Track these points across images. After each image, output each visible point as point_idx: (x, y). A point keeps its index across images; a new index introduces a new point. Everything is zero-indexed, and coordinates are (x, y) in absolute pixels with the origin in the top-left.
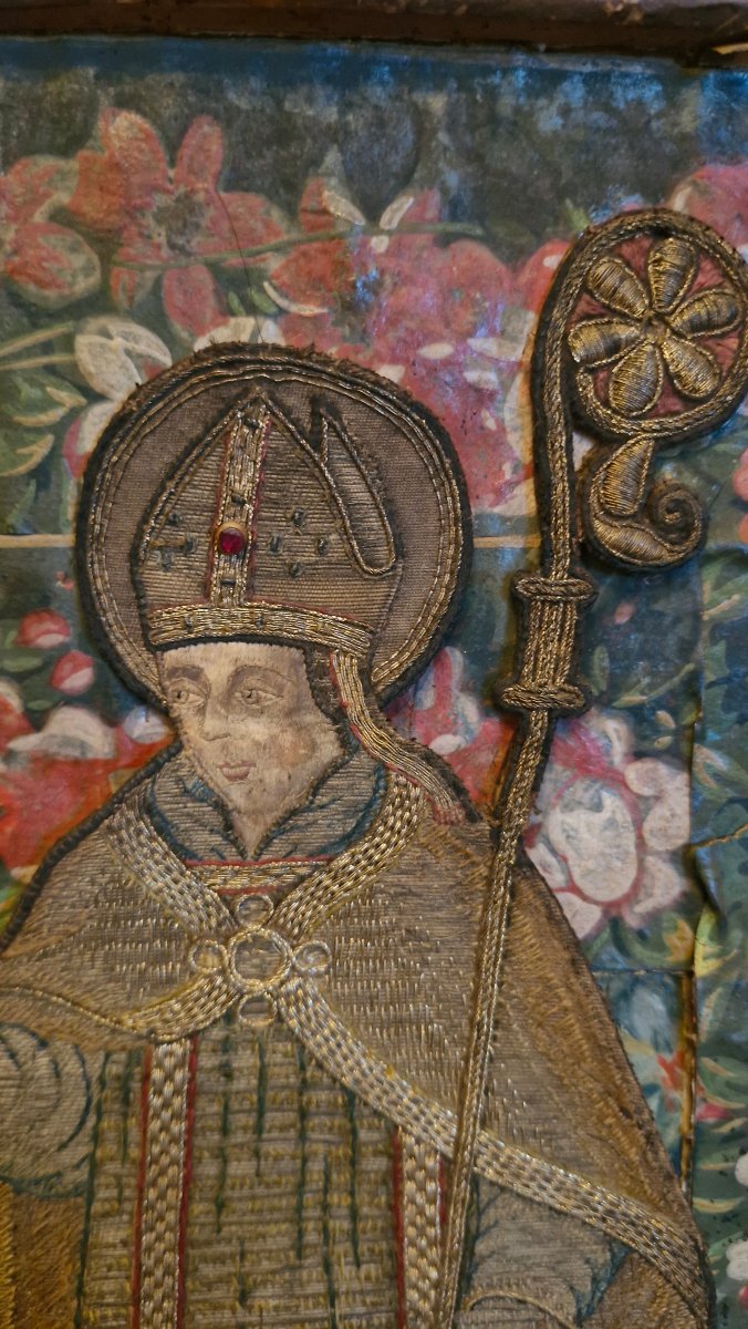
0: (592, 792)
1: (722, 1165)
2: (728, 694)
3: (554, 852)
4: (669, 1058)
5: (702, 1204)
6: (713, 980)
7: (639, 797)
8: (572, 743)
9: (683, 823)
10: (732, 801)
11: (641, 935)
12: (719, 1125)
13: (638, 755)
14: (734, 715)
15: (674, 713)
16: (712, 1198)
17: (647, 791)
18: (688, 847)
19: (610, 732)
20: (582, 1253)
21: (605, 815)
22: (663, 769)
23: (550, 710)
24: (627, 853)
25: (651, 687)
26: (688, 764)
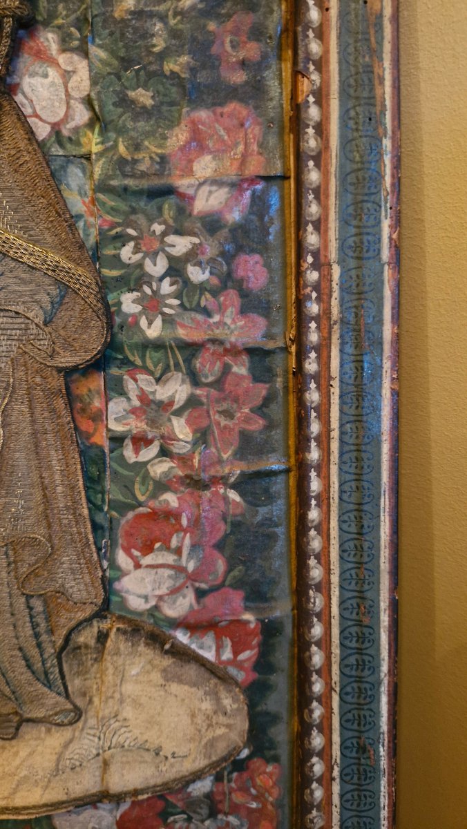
0: (43, 68)
1: (114, 252)
2: (105, 21)
3: (26, 97)
4: (87, 200)
5: (106, 272)
6: (100, 155)
7: (65, 71)
8: (32, 44)
9: (86, 84)
10: (109, 74)
11: (70, 139)
12: (110, 230)
13: (64, 51)
14: (107, 31)
15: (79, 30)
16: (112, 268)
17: (69, 68)
18: (89, 95)
19: (49, 39)
20: (46, 290)
21: (50, 79)
22: (76, 58)
23: (13, 17)
24: (61, 99)
25: (67, 16)
26: (86, 54)
